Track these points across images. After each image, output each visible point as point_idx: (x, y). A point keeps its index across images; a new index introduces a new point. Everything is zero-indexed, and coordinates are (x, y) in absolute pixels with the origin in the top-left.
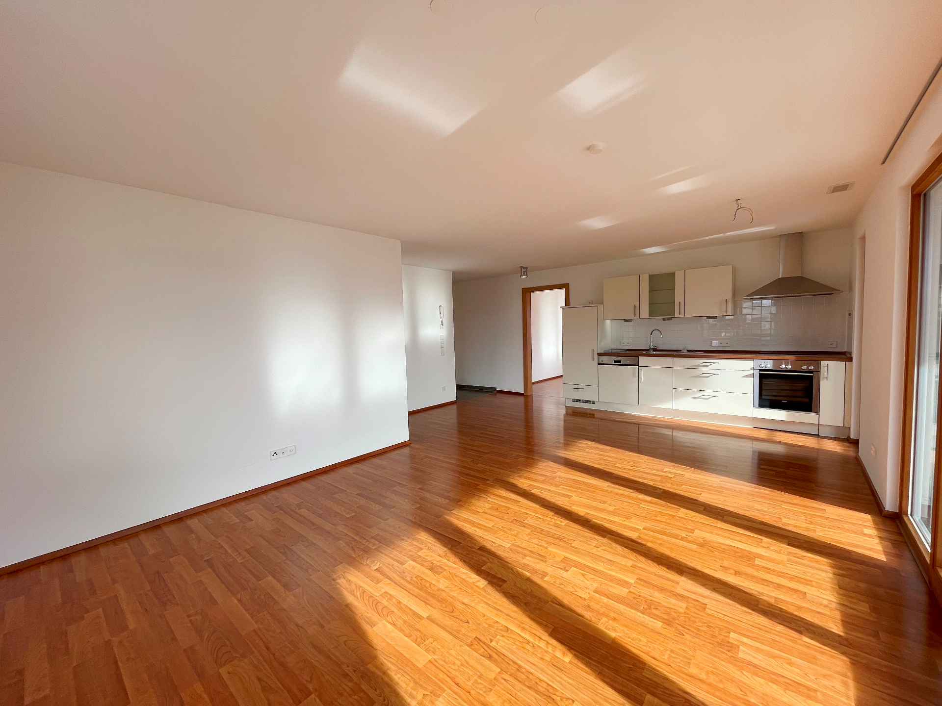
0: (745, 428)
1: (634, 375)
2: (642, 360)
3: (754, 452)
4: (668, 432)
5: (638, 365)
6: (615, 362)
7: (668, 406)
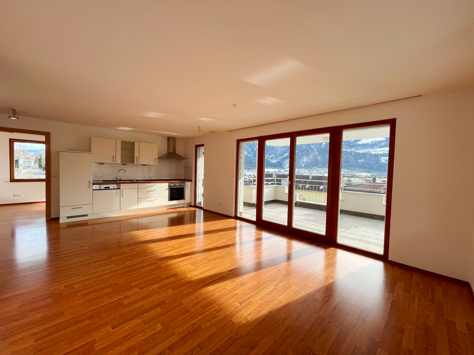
0: (164, 210)
1: (117, 194)
2: (122, 186)
3: (169, 219)
4: (135, 221)
5: (120, 189)
6: (105, 188)
7: (136, 207)
